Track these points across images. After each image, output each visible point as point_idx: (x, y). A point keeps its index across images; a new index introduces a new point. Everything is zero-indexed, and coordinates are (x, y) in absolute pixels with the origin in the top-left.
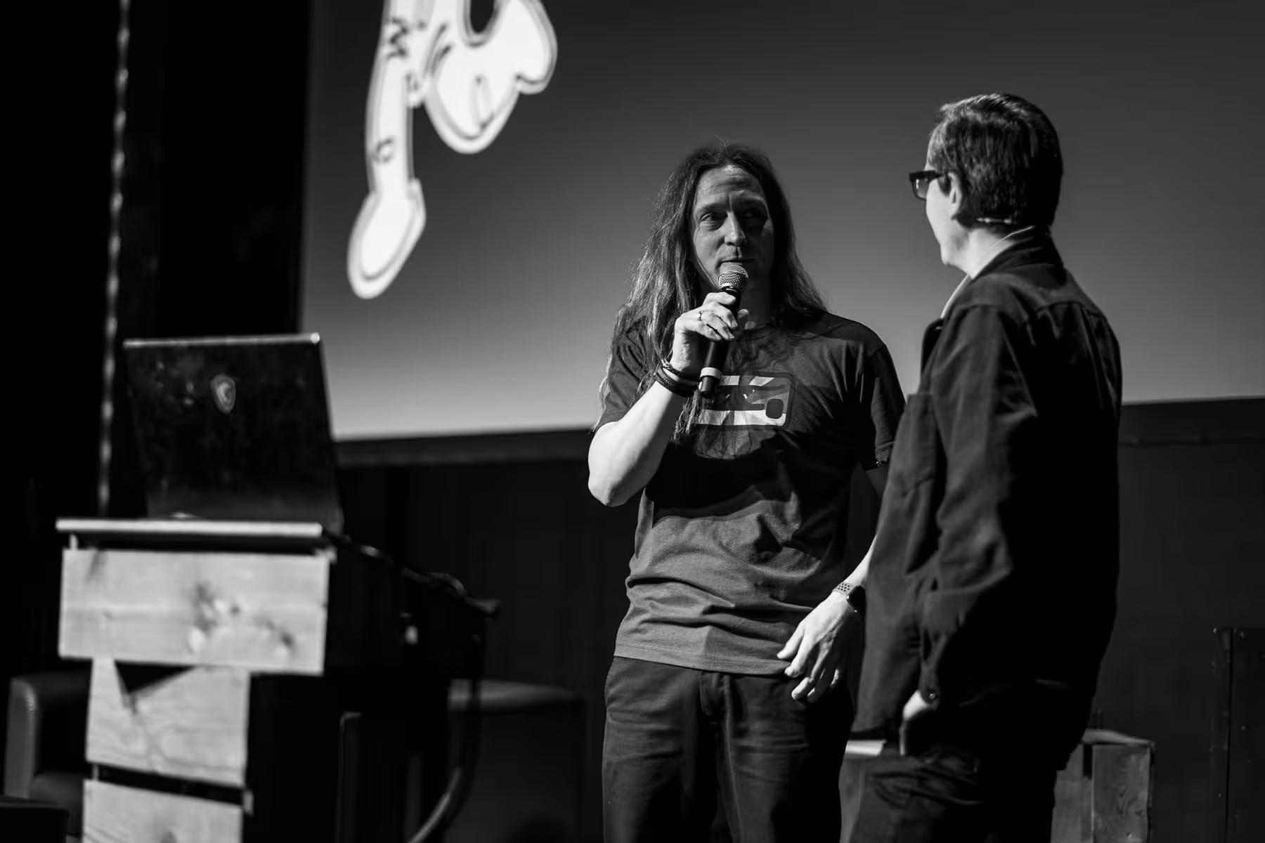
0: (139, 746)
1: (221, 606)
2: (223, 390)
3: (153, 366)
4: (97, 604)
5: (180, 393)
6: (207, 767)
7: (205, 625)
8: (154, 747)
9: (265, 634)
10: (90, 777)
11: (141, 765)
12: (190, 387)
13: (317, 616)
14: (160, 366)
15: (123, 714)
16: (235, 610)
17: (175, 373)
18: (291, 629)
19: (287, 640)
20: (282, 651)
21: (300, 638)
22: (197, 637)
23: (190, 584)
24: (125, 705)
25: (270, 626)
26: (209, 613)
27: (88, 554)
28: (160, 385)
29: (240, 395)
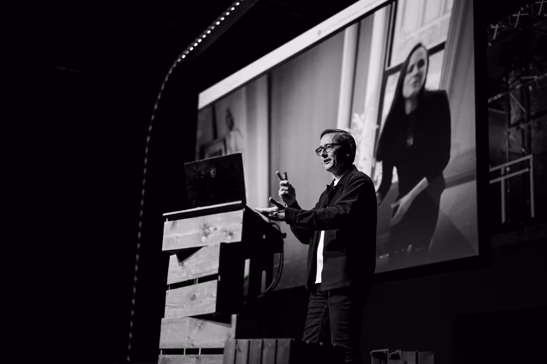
0: (184, 275)
1: (211, 229)
2: (212, 172)
3: (192, 168)
4: (174, 235)
5: (200, 175)
6: (207, 272)
7: (206, 235)
8: (189, 272)
9: (224, 233)
10: (168, 289)
11: (185, 279)
12: (203, 173)
13: (240, 226)
14: (194, 168)
15: (179, 268)
16: (215, 229)
17: (198, 169)
18: (231, 231)
19: (231, 234)
20: (230, 237)
21: (235, 233)
22: (204, 238)
23: (202, 224)
24: (180, 265)
25: (226, 231)
26: (207, 231)
27: (171, 222)
28: (194, 174)
29: (217, 172)
